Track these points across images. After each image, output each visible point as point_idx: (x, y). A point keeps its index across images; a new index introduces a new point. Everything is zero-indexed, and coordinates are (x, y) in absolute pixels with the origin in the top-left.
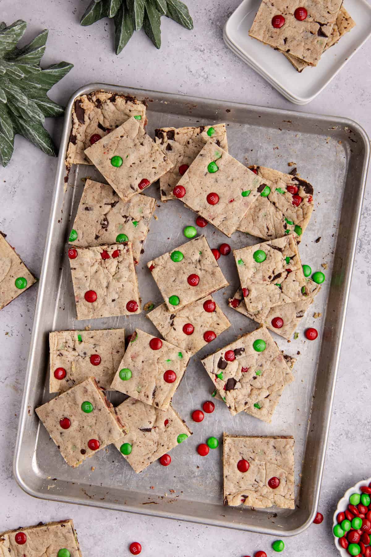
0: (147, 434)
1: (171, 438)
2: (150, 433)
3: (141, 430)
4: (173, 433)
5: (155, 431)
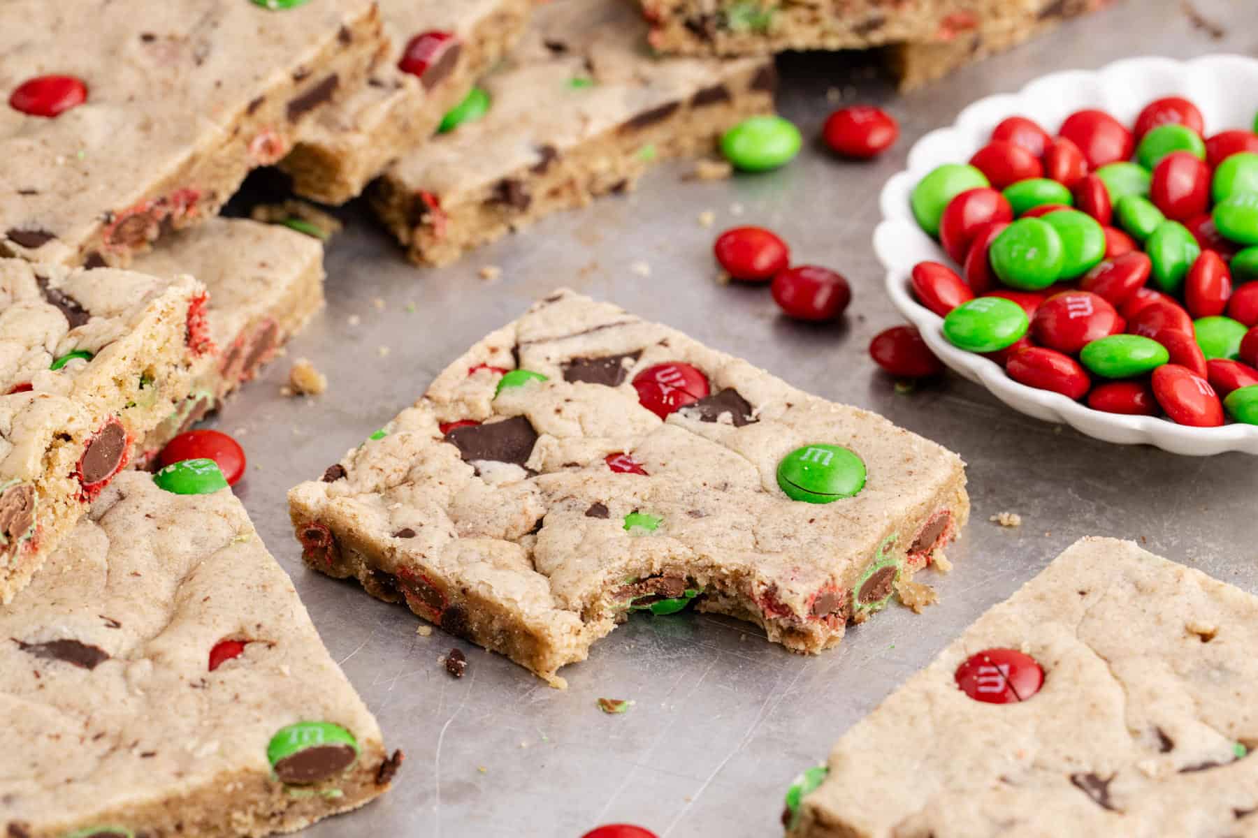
0: (66, 674)
1: (227, 720)
2: (82, 672)
3: (23, 646)
4: (250, 697)
5: (125, 676)
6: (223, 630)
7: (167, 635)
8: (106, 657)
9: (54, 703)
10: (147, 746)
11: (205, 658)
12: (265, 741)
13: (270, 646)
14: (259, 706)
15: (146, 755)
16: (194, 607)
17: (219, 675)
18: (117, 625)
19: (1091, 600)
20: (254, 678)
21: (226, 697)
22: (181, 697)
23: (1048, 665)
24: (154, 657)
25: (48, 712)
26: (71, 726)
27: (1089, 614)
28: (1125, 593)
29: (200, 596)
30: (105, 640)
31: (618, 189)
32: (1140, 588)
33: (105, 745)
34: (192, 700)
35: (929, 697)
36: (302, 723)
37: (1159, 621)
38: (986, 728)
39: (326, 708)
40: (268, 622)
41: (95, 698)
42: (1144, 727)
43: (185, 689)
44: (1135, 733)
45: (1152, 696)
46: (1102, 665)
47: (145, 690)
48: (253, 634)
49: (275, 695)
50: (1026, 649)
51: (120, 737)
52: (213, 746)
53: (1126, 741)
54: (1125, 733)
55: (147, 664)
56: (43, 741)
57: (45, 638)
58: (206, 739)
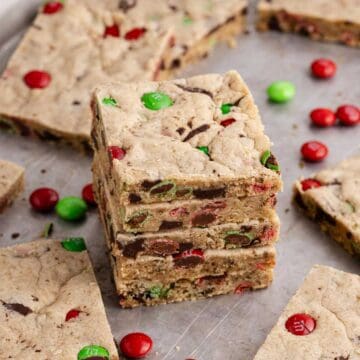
6: (73, 306)
7: (53, 306)
8: (31, 311)
9: (11, 327)
10: (38, 348)
11: (64, 316)
12: (78, 351)
13: (88, 315)
14: (78, 338)
15: (37, 351)
16: (64, 296)
17: (68, 324)
18: (37, 300)
19: (323, 291)
20: (79, 327)
21: (68, 333)
22: (53, 331)
23: (316, 318)
24: (47, 314)
25: (7, 330)
26: (14, 337)
27: (324, 297)
28: (333, 287)
29: (67, 292)
30: (32, 305)
31: (205, 56)
32: (339, 285)
33: (25, 345)
34: (56, 332)
35: (280, 336)
36: (92, 346)
37: (348, 296)
38: (302, 345)
39: (101, 342)
40: (88, 305)
41: (24, 327)
42: (354, 337)
43: (55, 328)
44: (352, 340)
45: (354, 325)
46: (334, 315)
47: (42, 326)
48: (82, 309)
49: (85, 334)
50: (307, 313)
51: (30, 342)
52: (60, 351)
53: (349, 343)
54: (348, 340)
55: (45, 316)
56: (4, 341)
57: (12, 302)
58: (59, 348)
